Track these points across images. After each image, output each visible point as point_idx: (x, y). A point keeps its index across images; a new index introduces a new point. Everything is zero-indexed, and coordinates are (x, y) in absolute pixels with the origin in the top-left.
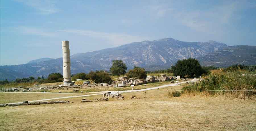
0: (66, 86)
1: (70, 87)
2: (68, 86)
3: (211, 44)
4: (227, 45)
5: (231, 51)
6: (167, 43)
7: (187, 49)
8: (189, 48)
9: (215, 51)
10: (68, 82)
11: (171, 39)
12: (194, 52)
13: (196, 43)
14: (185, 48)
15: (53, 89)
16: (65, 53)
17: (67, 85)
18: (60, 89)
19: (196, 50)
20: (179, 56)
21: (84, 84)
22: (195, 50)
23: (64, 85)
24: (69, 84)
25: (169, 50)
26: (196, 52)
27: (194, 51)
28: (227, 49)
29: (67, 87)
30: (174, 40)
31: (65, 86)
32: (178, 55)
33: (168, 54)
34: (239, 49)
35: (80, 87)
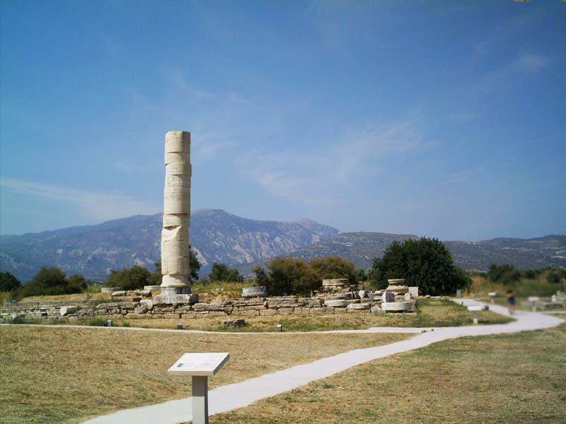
0: (174, 302)
1: (191, 309)
2: (181, 305)
3: (306, 227)
4: (338, 231)
5: (348, 245)
6: (211, 221)
7: (255, 236)
8: (260, 234)
9: (313, 243)
10: (180, 290)
11: (220, 212)
12: (268, 243)
13: (275, 223)
14: (250, 234)
15: (119, 316)
16: (177, 178)
17: (179, 302)
18: (147, 314)
19: (273, 239)
20: (235, 250)
21: (249, 297)
22: (271, 239)
23: (164, 302)
24: (187, 297)
25: (215, 238)
26: (273, 244)
27: (268, 241)
28: (342, 240)
29: (176, 307)
30: (227, 214)
31: (170, 305)
32: (234, 248)
33: (212, 246)
34: (365, 240)
35: (236, 308)
